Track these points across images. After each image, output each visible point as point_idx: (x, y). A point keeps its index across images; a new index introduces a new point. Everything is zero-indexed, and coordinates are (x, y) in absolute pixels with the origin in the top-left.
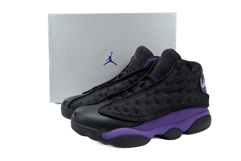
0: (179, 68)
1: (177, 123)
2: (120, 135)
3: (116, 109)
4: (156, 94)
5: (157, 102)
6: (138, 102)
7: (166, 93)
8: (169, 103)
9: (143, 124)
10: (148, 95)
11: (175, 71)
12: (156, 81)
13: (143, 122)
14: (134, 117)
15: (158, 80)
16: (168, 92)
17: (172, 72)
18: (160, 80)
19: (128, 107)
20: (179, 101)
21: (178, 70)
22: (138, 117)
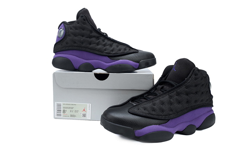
0: (196, 74)
1: (193, 120)
2: (152, 131)
3: (145, 109)
4: (177, 95)
5: (179, 102)
6: (163, 103)
7: (186, 95)
8: (188, 103)
9: (169, 122)
10: (171, 97)
11: (193, 76)
12: (176, 86)
13: (169, 120)
14: (161, 115)
15: (178, 85)
16: (187, 94)
17: (190, 77)
18: (180, 84)
19: (155, 107)
20: (196, 101)
21: (196, 75)
22: (164, 116)
